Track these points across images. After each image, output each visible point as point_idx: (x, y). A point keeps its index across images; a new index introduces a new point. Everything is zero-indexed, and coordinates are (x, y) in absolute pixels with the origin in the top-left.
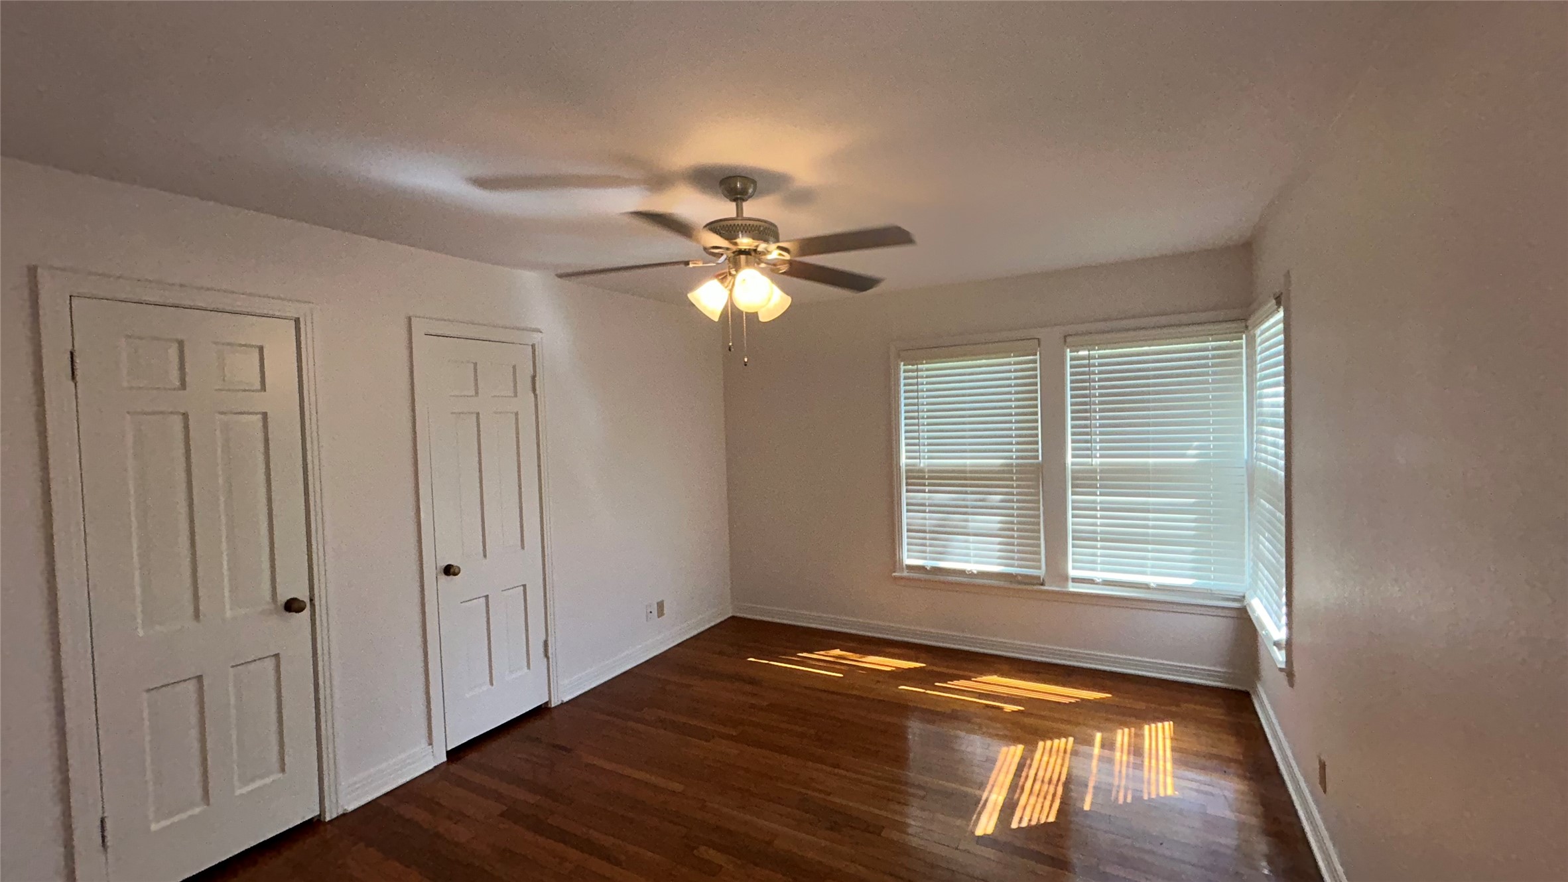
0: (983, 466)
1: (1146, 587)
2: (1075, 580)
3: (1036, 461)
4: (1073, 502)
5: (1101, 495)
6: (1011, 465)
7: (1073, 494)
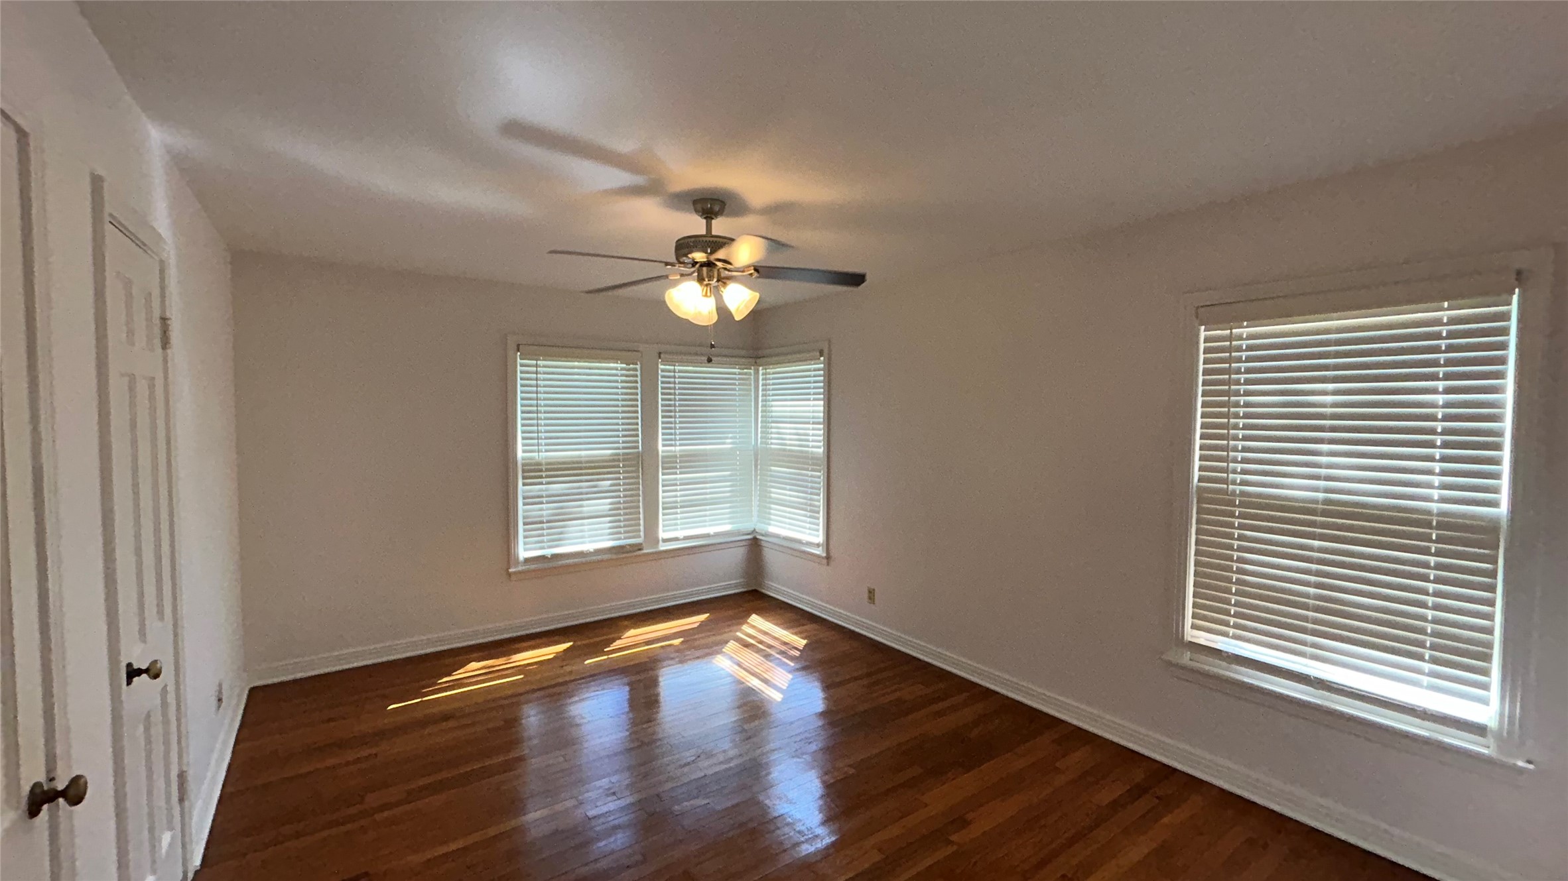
0: (597, 456)
1: (708, 536)
2: (665, 541)
3: (636, 450)
4: (663, 480)
5: (681, 473)
6: (618, 455)
7: (663, 474)
